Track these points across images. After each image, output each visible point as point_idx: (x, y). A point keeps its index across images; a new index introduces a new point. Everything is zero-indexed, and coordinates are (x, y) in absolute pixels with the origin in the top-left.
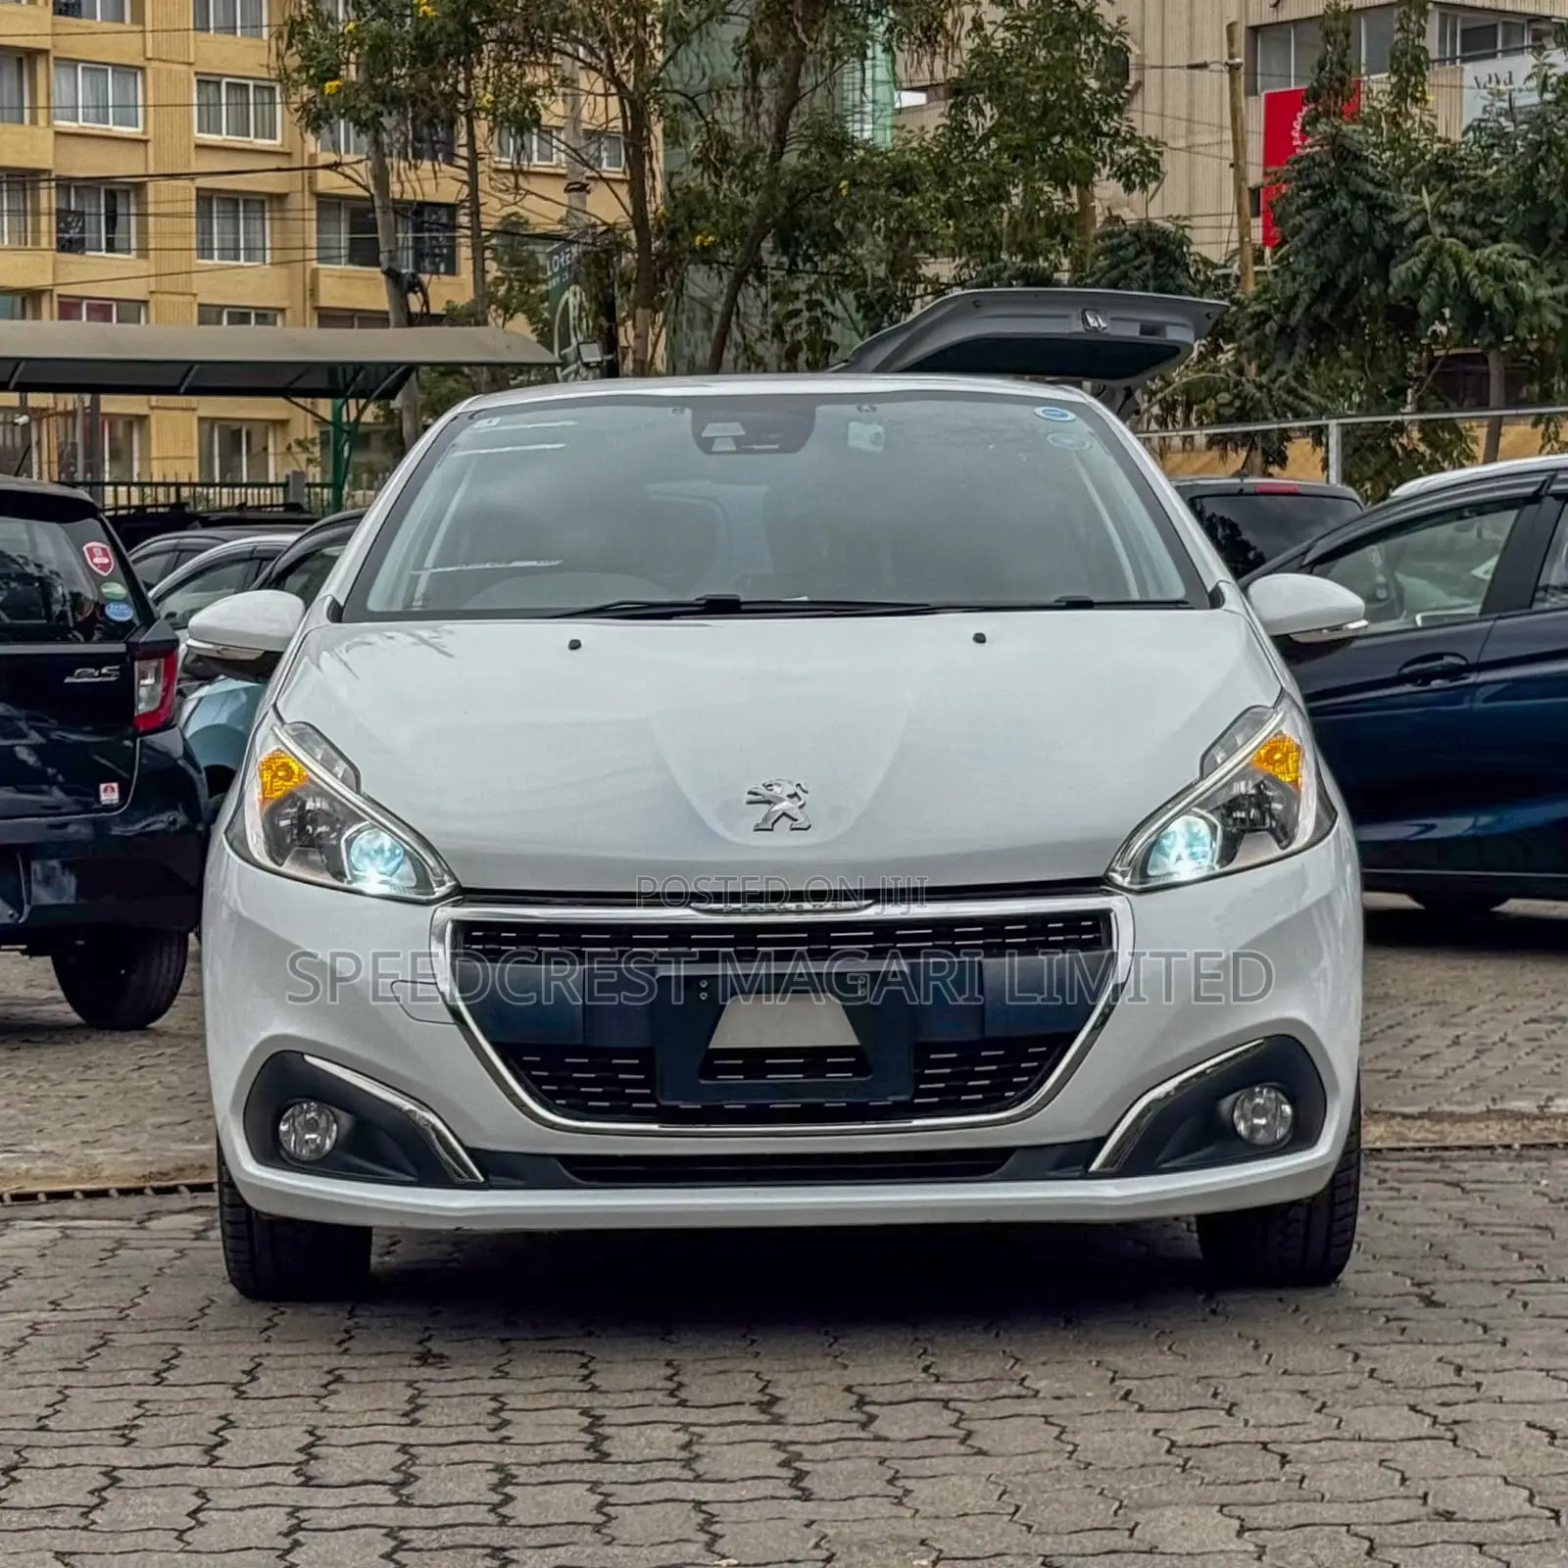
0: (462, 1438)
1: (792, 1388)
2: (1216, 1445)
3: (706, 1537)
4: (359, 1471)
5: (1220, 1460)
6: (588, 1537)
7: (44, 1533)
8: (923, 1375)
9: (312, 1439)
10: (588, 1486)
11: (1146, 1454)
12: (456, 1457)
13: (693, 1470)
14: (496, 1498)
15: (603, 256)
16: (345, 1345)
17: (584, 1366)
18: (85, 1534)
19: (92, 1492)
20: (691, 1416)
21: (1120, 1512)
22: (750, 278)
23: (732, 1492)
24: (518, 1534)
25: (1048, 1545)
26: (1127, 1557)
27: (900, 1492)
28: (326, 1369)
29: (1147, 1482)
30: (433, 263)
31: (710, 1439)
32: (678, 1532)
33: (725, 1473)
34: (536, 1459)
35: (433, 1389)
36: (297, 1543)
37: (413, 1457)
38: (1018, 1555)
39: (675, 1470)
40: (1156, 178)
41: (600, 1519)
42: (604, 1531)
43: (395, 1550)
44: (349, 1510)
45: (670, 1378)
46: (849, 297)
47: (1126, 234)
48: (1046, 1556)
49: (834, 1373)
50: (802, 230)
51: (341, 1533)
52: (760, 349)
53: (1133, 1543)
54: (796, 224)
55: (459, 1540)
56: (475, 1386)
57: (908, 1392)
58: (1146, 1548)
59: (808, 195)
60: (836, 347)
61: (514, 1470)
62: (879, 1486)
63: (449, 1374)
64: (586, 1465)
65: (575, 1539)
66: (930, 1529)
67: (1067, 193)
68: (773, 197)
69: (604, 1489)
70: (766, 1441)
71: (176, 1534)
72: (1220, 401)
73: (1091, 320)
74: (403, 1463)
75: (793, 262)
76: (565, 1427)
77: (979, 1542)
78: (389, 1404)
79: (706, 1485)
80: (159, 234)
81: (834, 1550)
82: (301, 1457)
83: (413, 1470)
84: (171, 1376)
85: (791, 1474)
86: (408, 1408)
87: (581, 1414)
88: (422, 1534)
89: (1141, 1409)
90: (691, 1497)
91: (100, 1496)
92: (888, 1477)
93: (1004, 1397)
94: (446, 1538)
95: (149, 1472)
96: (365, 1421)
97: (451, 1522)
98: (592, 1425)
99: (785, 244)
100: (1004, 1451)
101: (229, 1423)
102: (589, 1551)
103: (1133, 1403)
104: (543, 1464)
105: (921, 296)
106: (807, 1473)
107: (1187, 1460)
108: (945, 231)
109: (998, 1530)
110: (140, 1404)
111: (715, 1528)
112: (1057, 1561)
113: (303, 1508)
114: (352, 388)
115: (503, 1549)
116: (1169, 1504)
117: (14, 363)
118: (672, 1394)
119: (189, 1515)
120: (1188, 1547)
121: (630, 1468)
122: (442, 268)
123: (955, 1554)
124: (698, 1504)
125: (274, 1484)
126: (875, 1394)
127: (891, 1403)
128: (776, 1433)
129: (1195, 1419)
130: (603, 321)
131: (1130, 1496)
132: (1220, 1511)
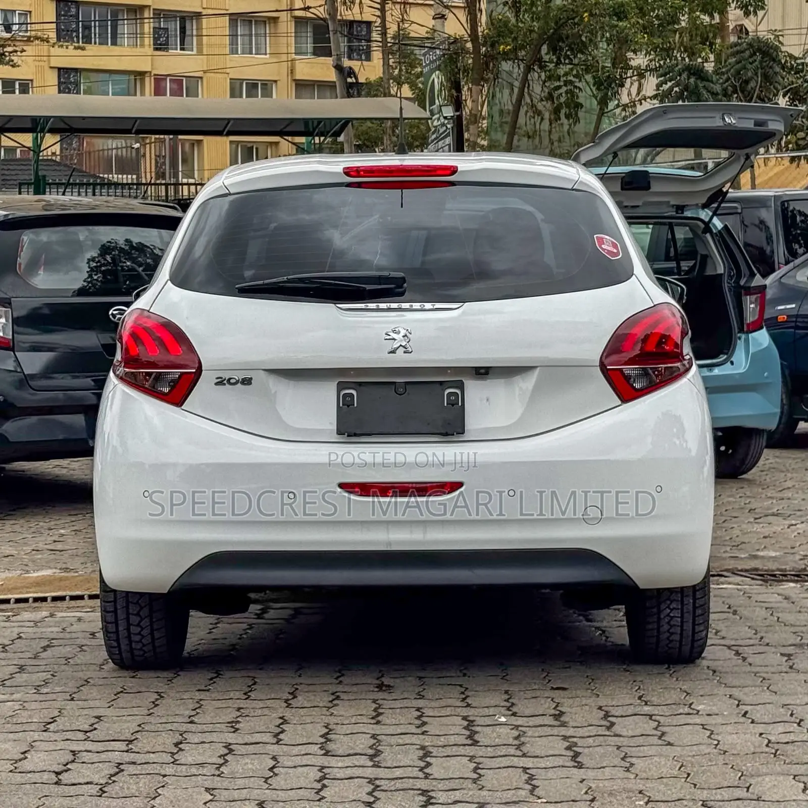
0: (403, 731)
1: (570, 707)
2: (793, 742)
3: (530, 787)
4: (352, 748)
5: (794, 751)
6: (470, 786)
7: (199, 778)
8: (639, 701)
9: (327, 730)
10: (468, 758)
11: (755, 747)
12: (401, 741)
13: (521, 750)
14: (422, 764)
15: (454, 56)
16: (340, 679)
17: (463, 693)
18: (219, 778)
19: (220, 757)
20: (520, 721)
21: (742, 778)
22: (536, 68)
23: (542, 763)
24: (434, 783)
25: (705, 795)
26: (746, 802)
27: (628, 765)
28: (330, 692)
29: (756, 762)
30: (358, 54)
31: (530, 733)
32: (515, 784)
33: (538, 753)
34: (441, 743)
35: (386, 704)
36: (324, 786)
37: (379, 741)
38: (689, 799)
39: (512, 751)
40: (763, 8)
41: (475, 776)
42: (478, 782)
43: (374, 790)
44: (349, 769)
45: (507, 701)
46: (589, 77)
47: (745, 44)
48: (704, 801)
49: (592, 699)
50: (564, 42)
51: (346, 781)
52: (540, 106)
53: (749, 795)
54: (561, 39)
55: (405, 786)
56: (407, 703)
57: (631, 710)
58: (756, 798)
59: (567, 22)
60: (582, 106)
61: (431, 749)
62: (617, 761)
63: (394, 696)
64: (467, 747)
65: (464, 786)
66: (644, 785)
67: (712, 17)
68: (547, 23)
69: (476, 760)
70: (558, 736)
71: (264, 780)
72: (798, 137)
73: (727, 119)
74: (374, 744)
75: (559, 59)
76: (456, 726)
77: (669, 792)
78: (364, 712)
79: (529, 759)
80: (210, 46)
81: (595, 795)
82: (323, 740)
83: (379, 748)
84: (253, 695)
85: (572, 754)
86: (374, 714)
87: (463, 719)
88: (387, 782)
89: (753, 722)
90: (521, 765)
91: (224, 759)
92: (622, 756)
93: (681, 714)
94: (399, 784)
95: (247, 746)
96: (353, 721)
97: (401, 776)
98: (468, 725)
99: (554, 49)
100: (681, 743)
101: (285, 721)
102: (471, 793)
103: (749, 718)
104: (445, 746)
105: (631, 77)
106: (580, 753)
107: (777, 750)
108: (642, 40)
109: (679, 787)
110: (239, 709)
111: (534, 782)
112: (710, 804)
113: (326, 767)
114: (317, 131)
115: (428, 791)
116: (766, 774)
117: (134, 120)
118: (508, 709)
119: (269, 770)
120: (776, 798)
121: (489, 749)
122: (363, 57)
123: (657, 798)
124: (525, 769)
125: (310, 754)
126: (614, 711)
127: (622, 716)
128: (563, 731)
129: (781, 728)
130: (454, 92)
131: (747, 770)
132: (794, 778)
